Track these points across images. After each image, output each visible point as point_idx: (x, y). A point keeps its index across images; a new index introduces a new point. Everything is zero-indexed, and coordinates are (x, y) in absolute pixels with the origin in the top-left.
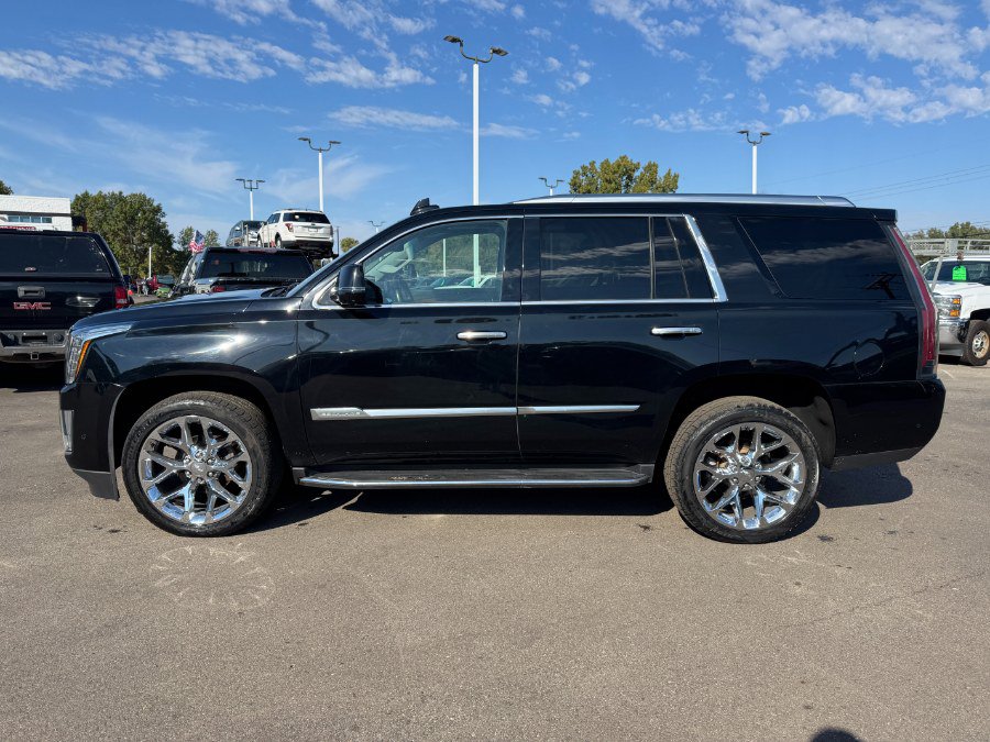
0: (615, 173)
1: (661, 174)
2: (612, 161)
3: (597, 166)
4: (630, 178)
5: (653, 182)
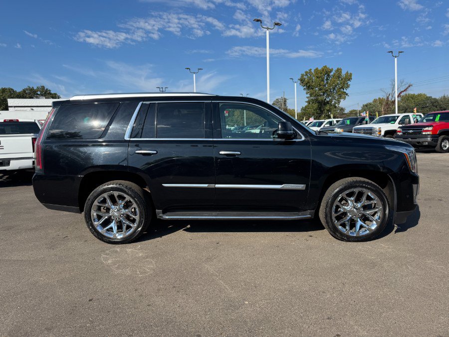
0: (321, 73)
1: (343, 73)
2: (320, 68)
3: (313, 71)
4: (328, 75)
5: (339, 77)
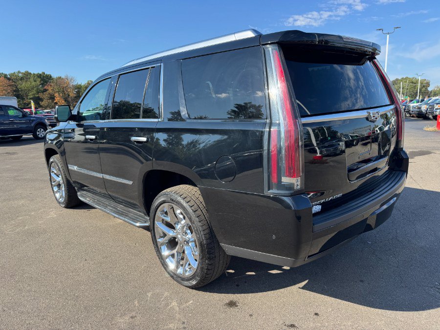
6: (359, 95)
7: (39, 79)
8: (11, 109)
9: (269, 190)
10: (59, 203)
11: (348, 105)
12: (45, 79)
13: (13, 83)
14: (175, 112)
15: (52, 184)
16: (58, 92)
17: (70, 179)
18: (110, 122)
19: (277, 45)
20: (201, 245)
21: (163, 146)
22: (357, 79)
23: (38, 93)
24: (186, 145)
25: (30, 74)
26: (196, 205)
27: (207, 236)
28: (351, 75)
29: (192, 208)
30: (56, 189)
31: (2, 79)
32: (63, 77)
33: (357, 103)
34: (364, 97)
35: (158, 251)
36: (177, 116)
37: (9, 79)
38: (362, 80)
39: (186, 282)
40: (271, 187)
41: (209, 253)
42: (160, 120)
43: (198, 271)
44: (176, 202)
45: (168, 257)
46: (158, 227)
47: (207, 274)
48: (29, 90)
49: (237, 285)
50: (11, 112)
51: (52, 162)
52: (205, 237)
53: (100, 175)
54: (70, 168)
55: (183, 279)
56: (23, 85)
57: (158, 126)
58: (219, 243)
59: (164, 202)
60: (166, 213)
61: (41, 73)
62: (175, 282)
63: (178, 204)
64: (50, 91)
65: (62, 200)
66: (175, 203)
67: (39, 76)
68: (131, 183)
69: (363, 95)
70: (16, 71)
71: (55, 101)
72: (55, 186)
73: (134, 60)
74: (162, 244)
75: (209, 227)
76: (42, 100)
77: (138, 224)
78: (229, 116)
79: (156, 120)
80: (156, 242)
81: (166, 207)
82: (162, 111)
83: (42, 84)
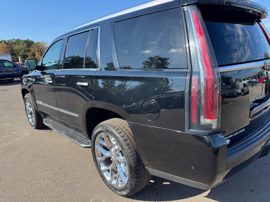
6: (246, 47)
7: (26, 44)
8: (6, 62)
9: (189, 129)
10: (32, 125)
11: (238, 56)
12: (29, 44)
13: (10, 46)
14: (110, 63)
15: (26, 113)
16: (37, 51)
17: (37, 110)
18: (63, 71)
19: (195, 5)
20: (130, 167)
21: (101, 87)
22: (245, 35)
23: (25, 52)
24: (118, 87)
25: (20, 40)
26: (126, 135)
27: (135, 160)
28: (240, 32)
29: (123, 138)
30: (29, 116)
31: (3, 43)
32: (40, 42)
33: (245, 54)
34: (251, 48)
35: (98, 167)
36: (110, 67)
37: (7, 44)
38: (249, 35)
39: (119, 192)
40: (191, 127)
41: (136, 173)
42: (97, 69)
43: (128, 186)
44: (111, 133)
45: (105, 171)
46: (97, 149)
47: (135, 188)
48: (20, 51)
49: (157, 194)
50: (6, 64)
51: (26, 98)
52: (133, 161)
53: (57, 109)
54: (37, 102)
55: (116, 189)
56: (16, 47)
57: (97, 74)
58: (144, 167)
59: (101, 132)
60: (103, 139)
61: (27, 40)
62: (111, 190)
63: (112, 134)
64: (33, 51)
65: (33, 124)
66: (109, 133)
67: (26, 42)
68: (77, 115)
69: (250, 46)
70: (12, 39)
71: (36, 57)
72: (29, 114)
73: (79, 26)
74: (100, 162)
75: (137, 153)
76: (27, 56)
77: (83, 145)
78: (144, 66)
79: (95, 70)
80: (96, 160)
81: (103, 135)
82: (99, 63)
83: (28, 47)
